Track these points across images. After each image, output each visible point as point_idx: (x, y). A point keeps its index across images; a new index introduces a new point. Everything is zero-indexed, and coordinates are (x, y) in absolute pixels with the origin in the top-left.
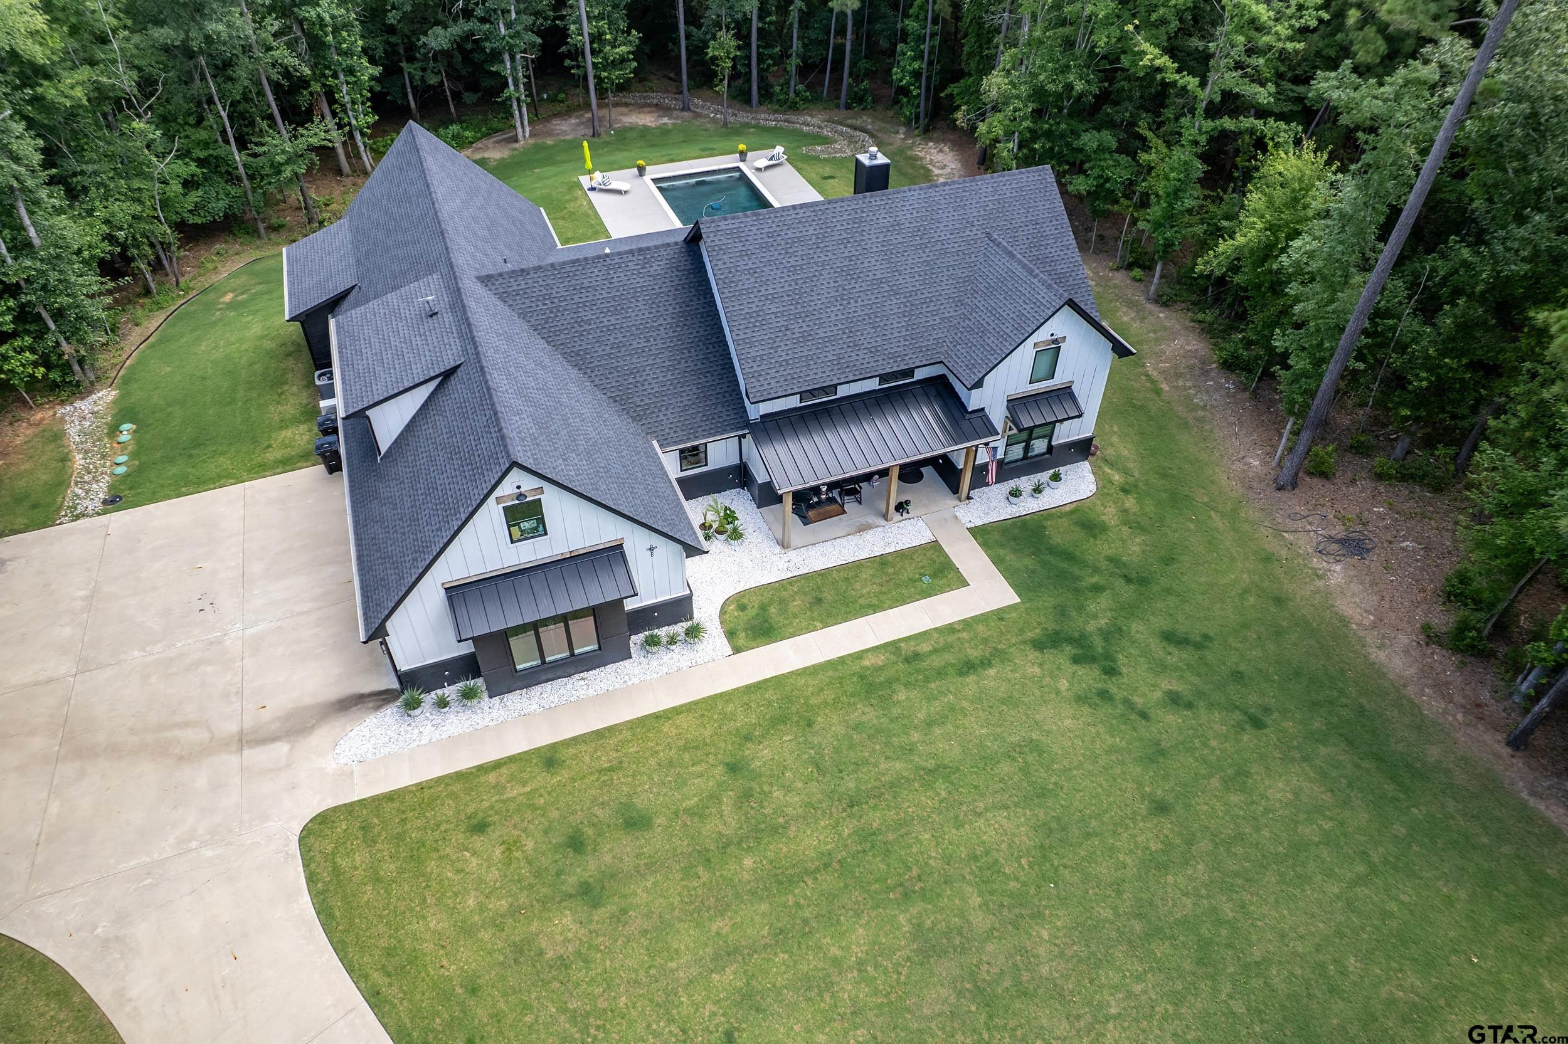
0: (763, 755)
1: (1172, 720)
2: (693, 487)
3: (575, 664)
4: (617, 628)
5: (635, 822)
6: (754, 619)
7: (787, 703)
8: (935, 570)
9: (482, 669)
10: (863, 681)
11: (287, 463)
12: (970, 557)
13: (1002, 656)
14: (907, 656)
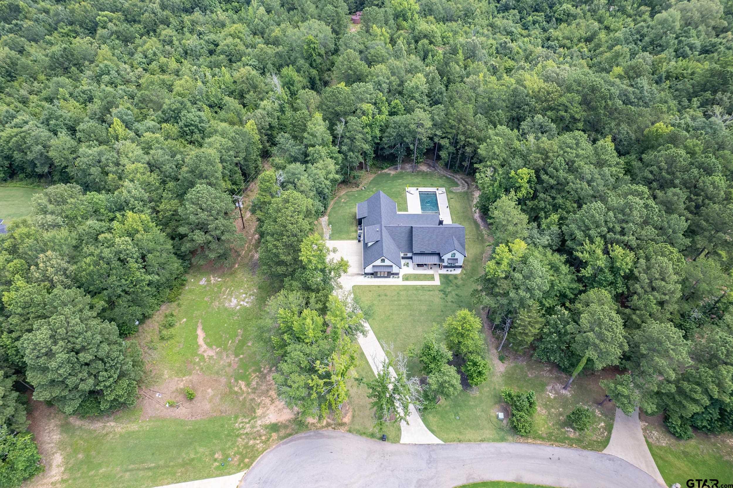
0: (402, 293)
1: (450, 303)
2: (404, 258)
3: (384, 277)
4: (390, 274)
5: (386, 295)
6: (406, 278)
7: (406, 288)
8: (432, 278)
9: (374, 274)
10: (416, 288)
11: (353, 239)
12: (437, 278)
13: (434, 290)
14: (423, 287)
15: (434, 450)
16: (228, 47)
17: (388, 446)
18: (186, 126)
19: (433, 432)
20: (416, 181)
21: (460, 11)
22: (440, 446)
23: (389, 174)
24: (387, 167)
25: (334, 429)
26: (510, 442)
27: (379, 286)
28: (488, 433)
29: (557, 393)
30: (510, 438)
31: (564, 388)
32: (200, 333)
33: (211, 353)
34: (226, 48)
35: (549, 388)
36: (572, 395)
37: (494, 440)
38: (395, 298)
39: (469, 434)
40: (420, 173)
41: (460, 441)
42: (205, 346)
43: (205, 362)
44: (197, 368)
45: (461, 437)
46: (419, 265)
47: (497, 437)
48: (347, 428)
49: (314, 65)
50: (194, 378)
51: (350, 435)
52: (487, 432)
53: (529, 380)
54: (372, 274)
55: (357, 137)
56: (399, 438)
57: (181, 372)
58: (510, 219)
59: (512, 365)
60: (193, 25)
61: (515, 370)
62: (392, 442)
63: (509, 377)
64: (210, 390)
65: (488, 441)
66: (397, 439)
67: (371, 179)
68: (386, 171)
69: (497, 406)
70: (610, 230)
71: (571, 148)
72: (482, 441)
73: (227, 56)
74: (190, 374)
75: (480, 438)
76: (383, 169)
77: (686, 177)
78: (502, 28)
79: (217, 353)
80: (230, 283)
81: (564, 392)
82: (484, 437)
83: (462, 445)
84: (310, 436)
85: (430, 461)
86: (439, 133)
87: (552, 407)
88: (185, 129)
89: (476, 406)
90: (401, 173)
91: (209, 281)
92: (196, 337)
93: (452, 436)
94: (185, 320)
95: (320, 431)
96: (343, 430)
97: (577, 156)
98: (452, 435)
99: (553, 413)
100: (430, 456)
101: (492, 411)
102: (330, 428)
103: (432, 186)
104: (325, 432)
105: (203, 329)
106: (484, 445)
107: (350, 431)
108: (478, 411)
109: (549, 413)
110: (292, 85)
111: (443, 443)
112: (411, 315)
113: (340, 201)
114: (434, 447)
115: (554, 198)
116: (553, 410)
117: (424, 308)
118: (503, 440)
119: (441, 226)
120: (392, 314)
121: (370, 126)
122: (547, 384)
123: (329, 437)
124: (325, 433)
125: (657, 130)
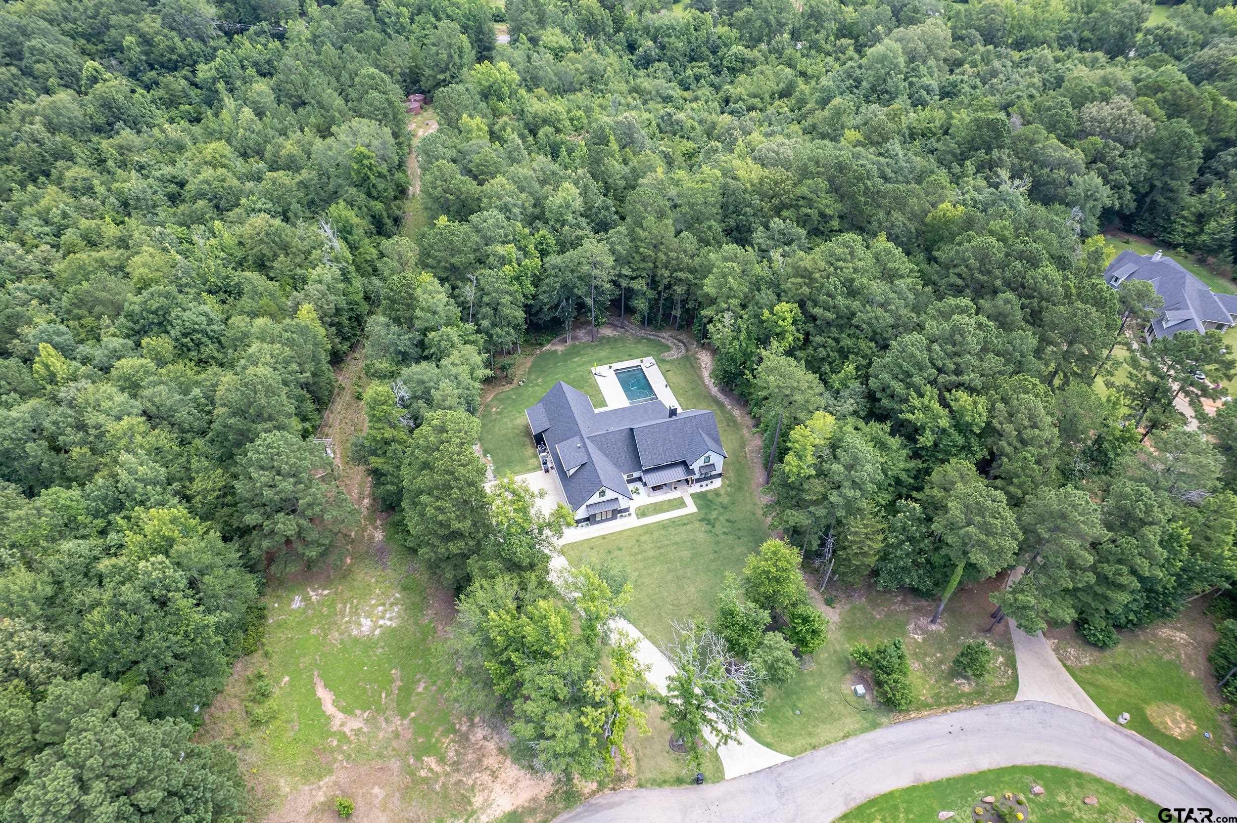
0: (643, 538)
1: (723, 537)
2: (629, 482)
3: (607, 520)
4: (616, 513)
5: (620, 549)
6: (642, 512)
7: (648, 530)
8: (681, 503)
9: (590, 520)
10: (663, 526)
11: (534, 469)
12: (689, 501)
13: (692, 522)
14: (672, 521)
15: (780, 774)
16: (209, 184)
17: (708, 790)
18: (185, 335)
19: (768, 745)
20: (603, 354)
21: (582, 74)
22: (788, 765)
23: (555, 351)
24: (548, 342)
25: (614, 789)
26: (887, 727)
27: (603, 537)
28: (851, 722)
29: (924, 632)
30: (884, 720)
31: (932, 621)
32: (325, 695)
33: (355, 724)
34: (206, 186)
35: (911, 627)
36: (947, 629)
37: (863, 730)
38: (636, 550)
39: (825, 732)
40: (604, 341)
41: (814, 748)
42: (340, 716)
43: (350, 742)
44: (340, 757)
45: (814, 741)
46: (655, 488)
47: (866, 725)
48: (634, 782)
49: (375, 194)
50: (341, 776)
51: (643, 792)
52: (849, 720)
53: (879, 623)
54: (588, 519)
55: (503, 301)
56: (723, 773)
57: (311, 774)
58: (795, 384)
59: (847, 607)
60: (122, 154)
61: (854, 614)
62: (713, 783)
63: (849, 628)
64: (376, 790)
65: (855, 735)
66: (719, 775)
67: (529, 365)
68: (548, 347)
69: (848, 676)
70: (940, 371)
71: (845, 261)
72: (846, 737)
73: (210, 200)
74: (330, 771)
75: (842, 734)
76: (541, 345)
77: (1008, 274)
78: (654, 93)
79: (367, 721)
80: (347, 595)
81: (933, 627)
82: (846, 730)
83: (820, 753)
84: (579, 813)
85: (782, 793)
86: (626, 271)
87: (926, 655)
88: (185, 340)
89: (818, 686)
90: (574, 346)
91: (306, 599)
92: (318, 703)
93: (799, 744)
94: (287, 678)
95: (593, 801)
96: (628, 787)
97: (856, 270)
98: (800, 742)
99: (930, 663)
100: (779, 786)
101: (843, 687)
102: (606, 791)
103: (631, 357)
104: (599, 799)
105: (326, 686)
106: (851, 742)
107: (640, 786)
108: (823, 693)
109: (924, 665)
110: (350, 233)
111: (790, 758)
112: (670, 570)
113: (490, 413)
114: (780, 770)
115: (837, 340)
116: (928, 659)
117: (686, 554)
118: (875, 726)
119: (674, 418)
120: (639, 576)
121: (517, 278)
122: (907, 623)
123: (611, 806)
124: (602, 801)
125: (944, 215)
